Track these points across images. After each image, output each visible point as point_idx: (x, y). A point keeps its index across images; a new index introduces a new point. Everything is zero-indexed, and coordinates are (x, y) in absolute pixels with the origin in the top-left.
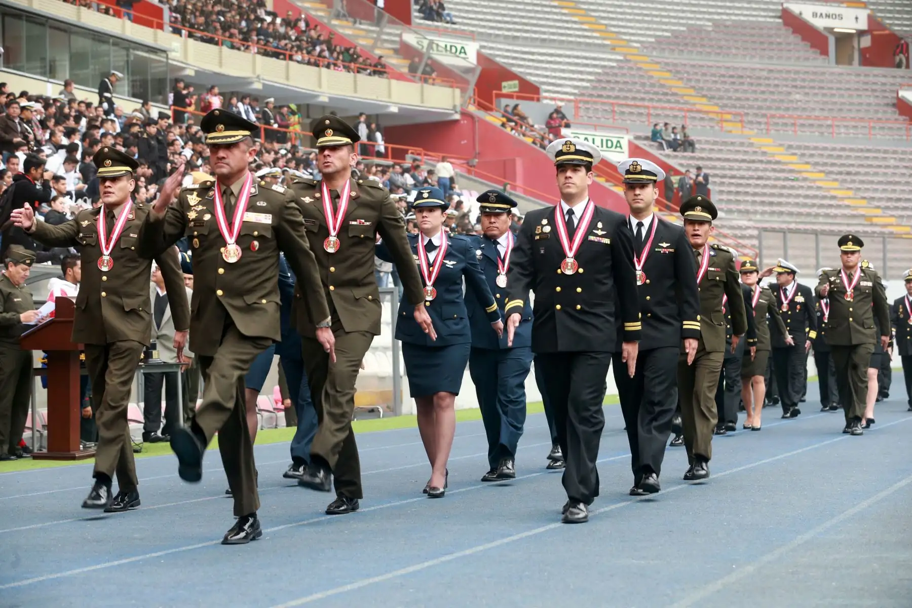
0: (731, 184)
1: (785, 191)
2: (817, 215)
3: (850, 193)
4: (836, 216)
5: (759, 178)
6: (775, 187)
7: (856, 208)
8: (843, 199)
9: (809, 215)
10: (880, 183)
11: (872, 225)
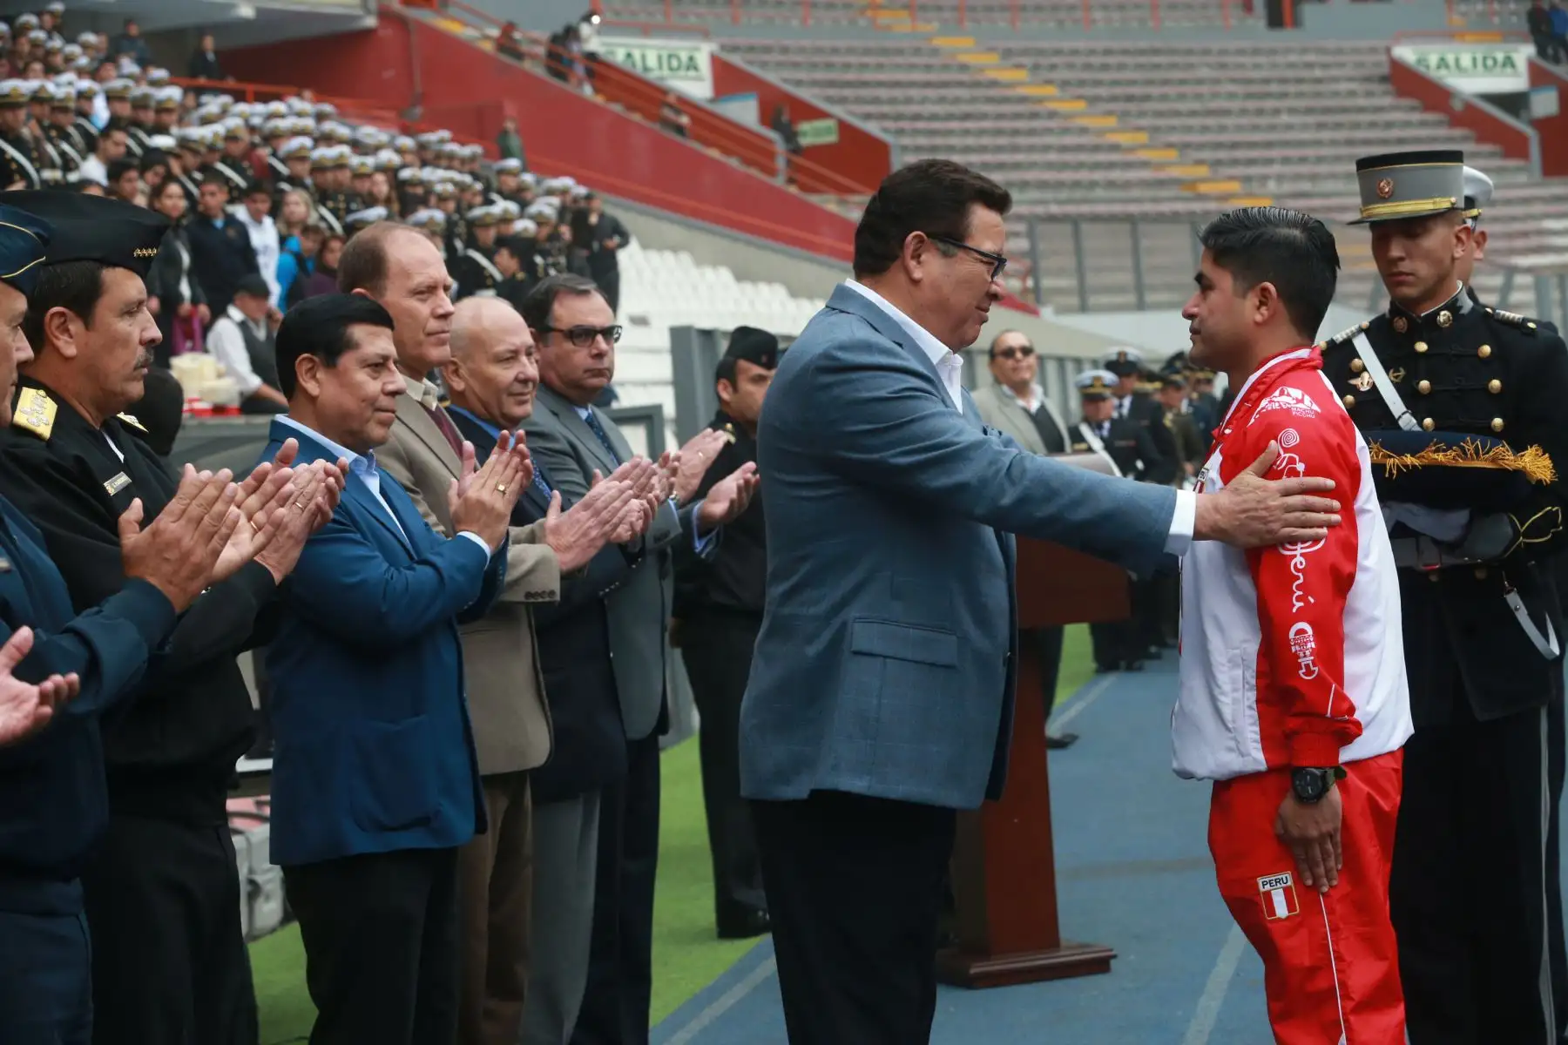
0: (916, 132)
1: (1022, 141)
2: (1093, 185)
3: (1143, 138)
4: (1127, 185)
5: (966, 117)
6: (999, 132)
7: (1160, 166)
8: (1131, 149)
9: (1076, 184)
10: (1193, 114)
11: (1201, 197)
